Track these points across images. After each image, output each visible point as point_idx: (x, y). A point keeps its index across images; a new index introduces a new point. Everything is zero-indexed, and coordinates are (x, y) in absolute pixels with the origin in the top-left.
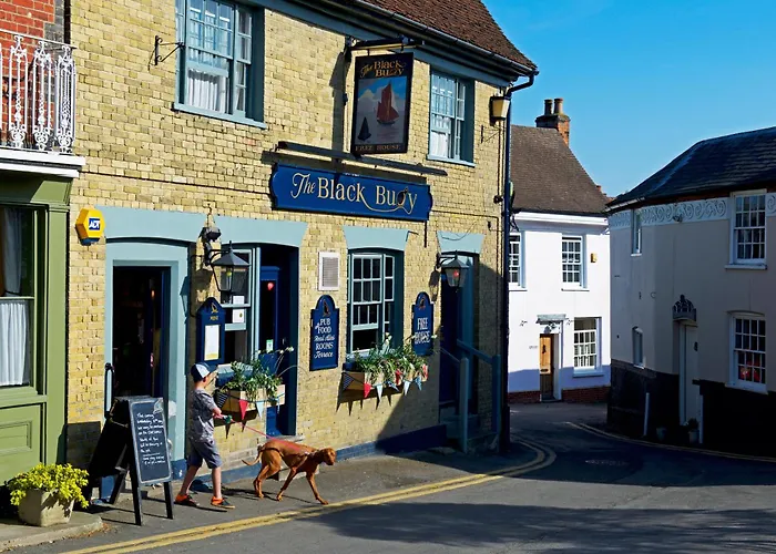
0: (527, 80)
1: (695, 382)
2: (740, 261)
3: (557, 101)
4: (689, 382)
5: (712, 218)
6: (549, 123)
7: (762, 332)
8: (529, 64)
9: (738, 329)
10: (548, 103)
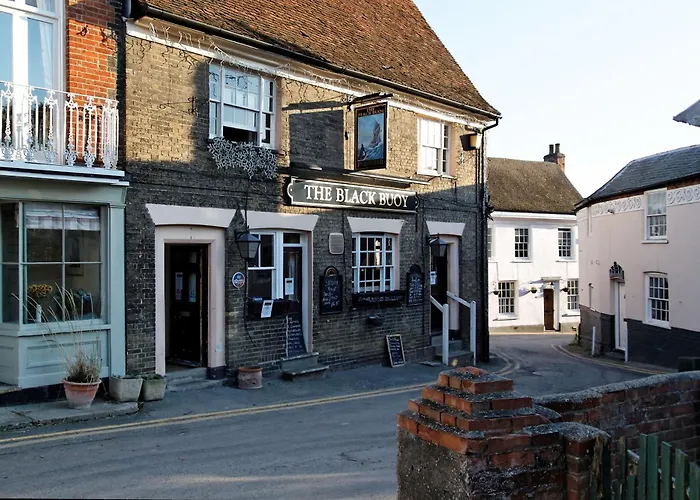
0: (495, 122)
1: (625, 320)
2: (652, 237)
3: (558, 145)
4: (622, 320)
5: (633, 209)
6: (552, 159)
7: (667, 286)
8: (495, 112)
9: (651, 284)
10: (551, 147)
